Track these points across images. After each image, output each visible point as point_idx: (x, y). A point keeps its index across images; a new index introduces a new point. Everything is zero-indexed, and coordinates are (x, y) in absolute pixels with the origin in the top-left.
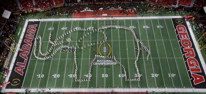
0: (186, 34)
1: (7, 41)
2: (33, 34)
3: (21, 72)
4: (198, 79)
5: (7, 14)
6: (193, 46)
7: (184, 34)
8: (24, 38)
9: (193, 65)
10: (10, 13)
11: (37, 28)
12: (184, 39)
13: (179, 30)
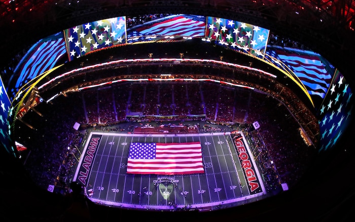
0: (243, 147)
1: (74, 150)
2: (95, 147)
3: (83, 181)
4: (254, 186)
5: (77, 126)
6: (250, 159)
7: (241, 148)
8: (87, 149)
9: (250, 175)
10: (79, 125)
11: (99, 141)
12: (242, 152)
13: (238, 145)
